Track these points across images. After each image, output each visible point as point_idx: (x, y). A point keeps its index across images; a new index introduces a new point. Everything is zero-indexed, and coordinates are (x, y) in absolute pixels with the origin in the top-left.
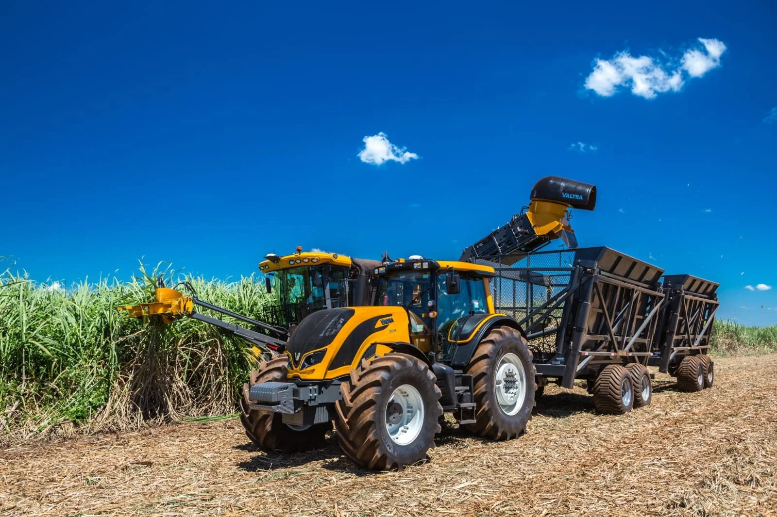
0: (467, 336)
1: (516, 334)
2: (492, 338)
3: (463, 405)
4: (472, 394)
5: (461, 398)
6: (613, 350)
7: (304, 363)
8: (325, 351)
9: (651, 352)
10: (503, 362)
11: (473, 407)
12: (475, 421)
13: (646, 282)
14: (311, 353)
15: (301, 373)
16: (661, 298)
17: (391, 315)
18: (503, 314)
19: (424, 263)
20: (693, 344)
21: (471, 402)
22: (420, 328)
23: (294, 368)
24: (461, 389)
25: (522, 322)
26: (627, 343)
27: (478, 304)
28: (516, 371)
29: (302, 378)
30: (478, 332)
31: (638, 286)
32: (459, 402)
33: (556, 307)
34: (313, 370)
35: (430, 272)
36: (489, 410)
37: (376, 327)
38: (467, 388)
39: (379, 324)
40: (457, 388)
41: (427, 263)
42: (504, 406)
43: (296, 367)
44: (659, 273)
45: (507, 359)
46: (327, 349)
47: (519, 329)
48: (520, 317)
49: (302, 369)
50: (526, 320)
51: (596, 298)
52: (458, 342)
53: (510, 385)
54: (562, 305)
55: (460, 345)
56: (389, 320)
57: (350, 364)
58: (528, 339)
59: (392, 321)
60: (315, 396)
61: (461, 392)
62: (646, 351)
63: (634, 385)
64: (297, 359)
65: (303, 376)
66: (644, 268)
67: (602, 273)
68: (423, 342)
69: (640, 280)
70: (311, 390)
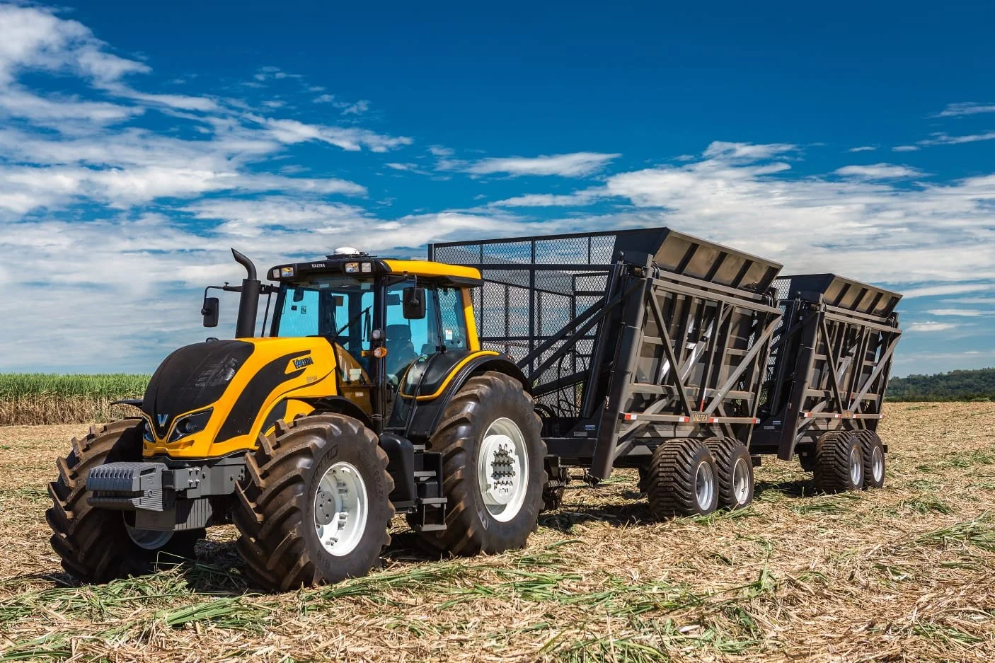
0: (433, 388)
1: (516, 384)
2: (476, 391)
3: (426, 501)
4: (439, 485)
5: (422, 489)
6: (684, 414)
7: (175, 431)
8: (210, 412)
9: (757, 416)
10: (492, 432)
11: (442, 504)
12: (444, 527)
13: (748, 288)
14: (188, 414)
15: (170, 447)
16: (775, 316)
17: (308, 352)
18: (493, 350)
19: (363, 264)
20: (845, 408)
21: (439, 497)
22: (355, 374)
23: (158, 439)
24: (423, 475)
25: (523, 363)
26: (710, 400)
27: (451, 333)
28: (511, 446)
29: (172, 454)
30: (451, 382)
31: (732, 295)
32: (418, 496)
33: (582, 335)
34: (191, 443)
35: (373, 279)
36: (465, 509)
37: (286, 372)
38: (433, 473)
39: (291, 368)
40: (416, 474)
41: (369, 264)
42: (492, 507)
43: (161, 438)
44: (773, 271)
45: (499, 428)
46: (213, 408)
47: (519, 376)
48: (518, 354)
49: (170, 441)
50: (528, 361)
51: (651, 321)
52: (418, 398)
53: (502, 469)
54: (593, 331)
55: (421, 403)
56: (306, 359)
57: (247, 433)
58: (533, 393)
59: (309, 362)
60: (197, 483)
61: (422, 479)
62: (746, 415)
63: (720, 475)
64: (162, 425)
65: (172, 452)
66: (742, 263)
67: (663, 273)
68: (360, 397)
69: (735, 284)
70: (190, 473)
